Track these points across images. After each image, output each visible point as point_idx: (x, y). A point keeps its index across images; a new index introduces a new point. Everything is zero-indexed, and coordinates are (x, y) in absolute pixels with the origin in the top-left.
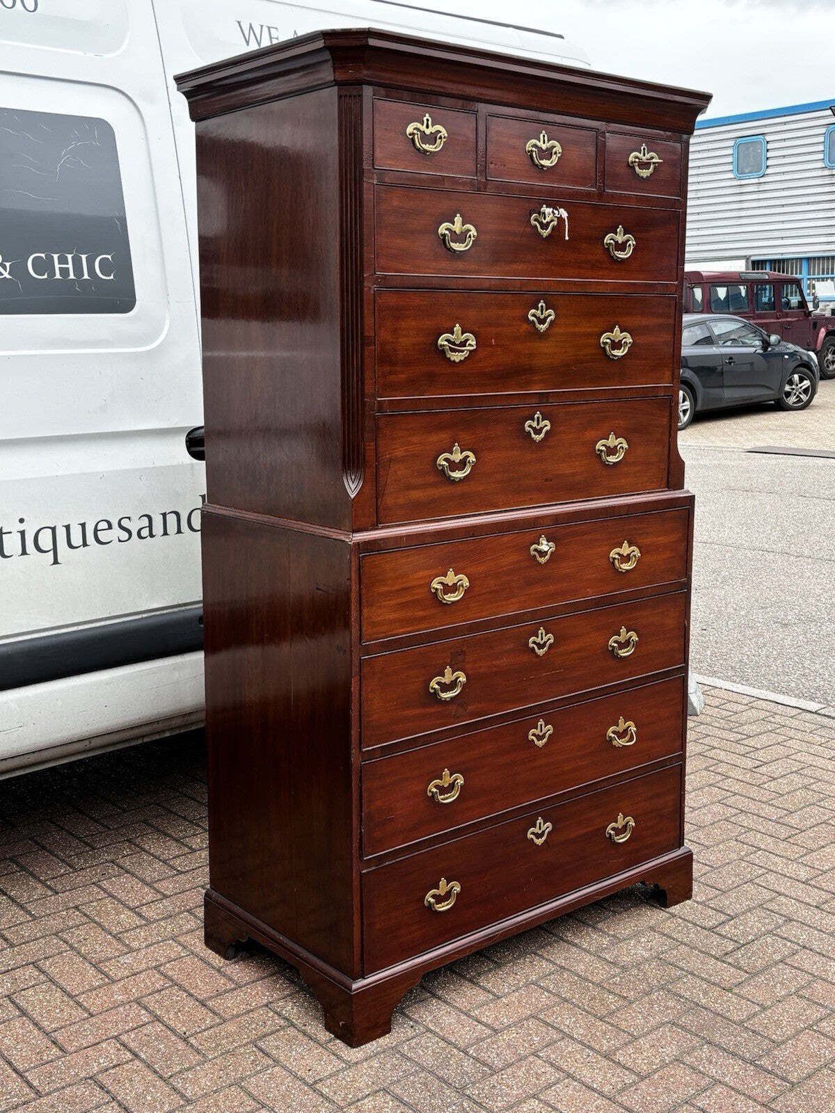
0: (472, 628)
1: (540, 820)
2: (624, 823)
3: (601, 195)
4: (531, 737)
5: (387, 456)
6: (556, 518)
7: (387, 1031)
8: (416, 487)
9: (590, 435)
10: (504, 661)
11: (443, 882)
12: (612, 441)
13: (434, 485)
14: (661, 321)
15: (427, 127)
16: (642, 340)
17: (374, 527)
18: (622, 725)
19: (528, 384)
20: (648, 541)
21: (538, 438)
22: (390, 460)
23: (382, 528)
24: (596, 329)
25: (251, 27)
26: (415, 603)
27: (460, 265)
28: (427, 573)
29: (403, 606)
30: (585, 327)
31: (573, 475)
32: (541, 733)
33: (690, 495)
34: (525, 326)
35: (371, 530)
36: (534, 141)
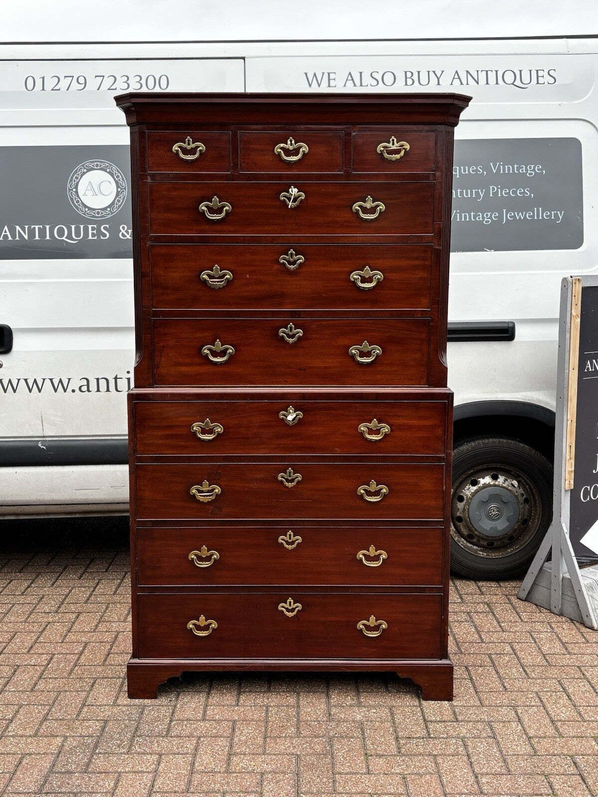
0: (226, 459)
1: (290, 600)
2: (376, 624)
3: (348, 176)
4: (280, 541)
5: (162, 344)
6: (303, 396)
7: (156, 698)
8: (185, 365)
9: (342, 341)
10: (254, 485)
11: (202, 617)
12: (366, 346)
13: (200, 364)
14: (417, 262)
15: (189, 144)
16: (394, 276)
17: (151, 386)
18: (372, 552)
19: (279, 305)
20: (401, 421)
21: (291, 340)
22: (163, 347)
23: (157, 387)
24: (347, 269)
25: (315, 75)
26: (177, 436)
27: (218, 227)
28: (190, 419)
29: (168, 437)
30: (335, 268)
31: (325, 368)
32: (290, 540)
33: (448, 392)
34: (276, 267)
35: (148, 388)
36: (282, 145)
